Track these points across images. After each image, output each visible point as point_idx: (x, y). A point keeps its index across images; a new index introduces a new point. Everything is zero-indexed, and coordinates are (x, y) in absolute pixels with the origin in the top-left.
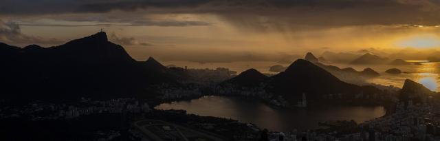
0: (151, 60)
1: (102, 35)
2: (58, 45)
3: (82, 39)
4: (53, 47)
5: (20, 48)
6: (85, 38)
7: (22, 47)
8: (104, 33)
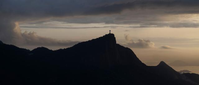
0: (162, 64)
1: (110, 37)
2: (66, 48)
3: (90, 42)
4: (61, 50)
5: (29, 50)
6: (93, 40)
7: (31, 50)
8: (113, 35)
